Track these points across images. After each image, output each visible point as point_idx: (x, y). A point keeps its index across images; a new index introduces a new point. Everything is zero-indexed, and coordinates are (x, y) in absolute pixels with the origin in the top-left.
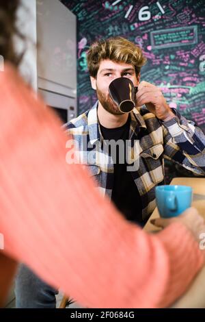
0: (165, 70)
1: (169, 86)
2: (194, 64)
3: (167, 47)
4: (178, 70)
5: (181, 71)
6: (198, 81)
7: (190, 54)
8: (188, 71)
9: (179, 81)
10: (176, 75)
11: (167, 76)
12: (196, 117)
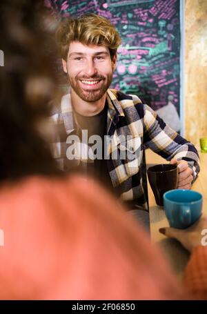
0: (124, 31)
1: (128, 47)
2: (153, 23)
3: (124, 5)
4: (136, 30)
5: (140, 31)
6: (157, 42)
7: (148, 12)
8: (147, 31)
9: (138, 42)
10: (135, 35)
11: (125, 36)
12: (157, 79)
